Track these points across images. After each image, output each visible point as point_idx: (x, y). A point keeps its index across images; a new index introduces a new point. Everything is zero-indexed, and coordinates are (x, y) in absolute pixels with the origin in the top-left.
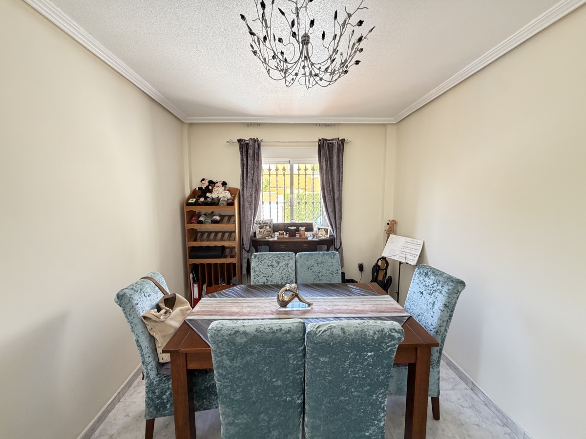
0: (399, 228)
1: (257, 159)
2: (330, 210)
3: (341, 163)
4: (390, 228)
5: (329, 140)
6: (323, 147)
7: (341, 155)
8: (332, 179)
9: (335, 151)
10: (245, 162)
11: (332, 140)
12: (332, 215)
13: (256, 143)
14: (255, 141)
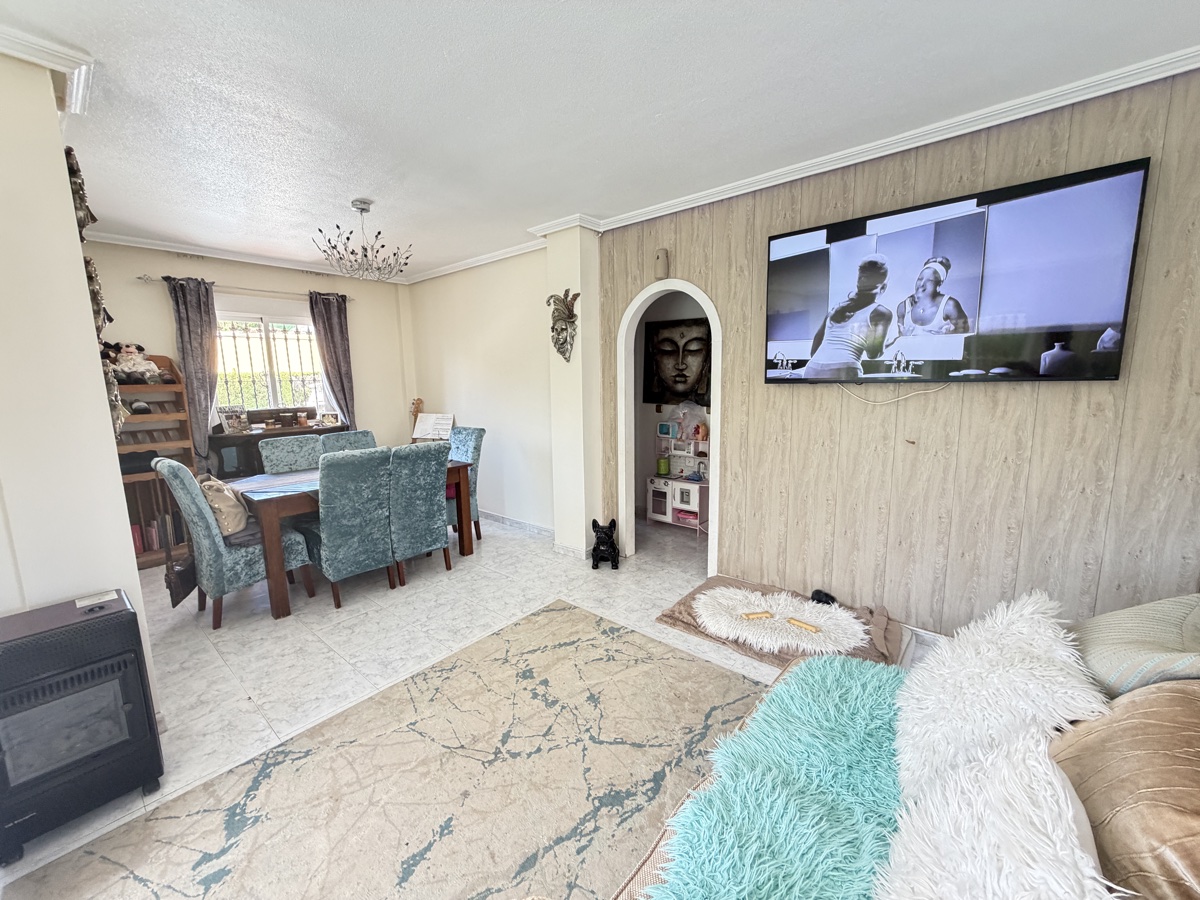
0: (426, 406)
1: (205, 312)
2: (336, 389)
3: (344, 327)
4: (416, 408)
5: (324, 295)
6: (316, 303)
7: (343, 316)
8: (335, 347)
9: (334, 310)
10: (184, 315)
11: (328, 294)
12: (340, 396)
13: (203, 287)
14: (199, 283)
